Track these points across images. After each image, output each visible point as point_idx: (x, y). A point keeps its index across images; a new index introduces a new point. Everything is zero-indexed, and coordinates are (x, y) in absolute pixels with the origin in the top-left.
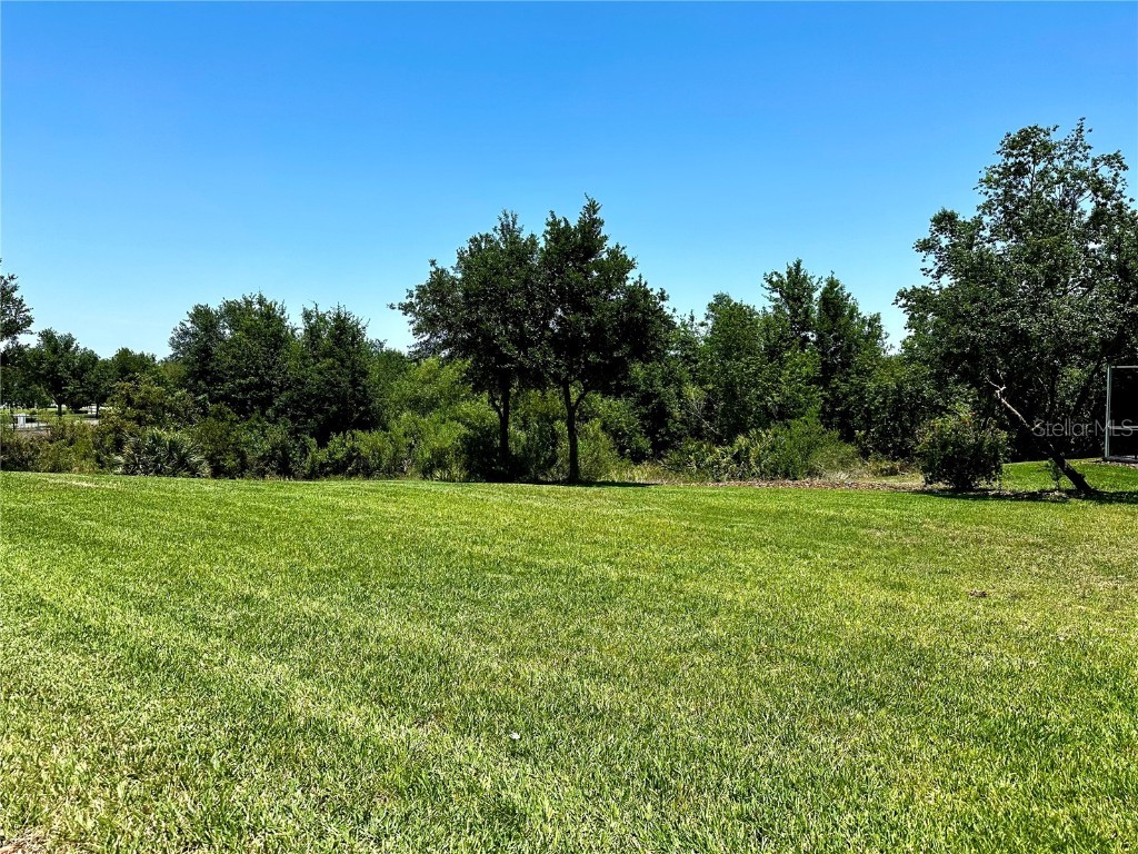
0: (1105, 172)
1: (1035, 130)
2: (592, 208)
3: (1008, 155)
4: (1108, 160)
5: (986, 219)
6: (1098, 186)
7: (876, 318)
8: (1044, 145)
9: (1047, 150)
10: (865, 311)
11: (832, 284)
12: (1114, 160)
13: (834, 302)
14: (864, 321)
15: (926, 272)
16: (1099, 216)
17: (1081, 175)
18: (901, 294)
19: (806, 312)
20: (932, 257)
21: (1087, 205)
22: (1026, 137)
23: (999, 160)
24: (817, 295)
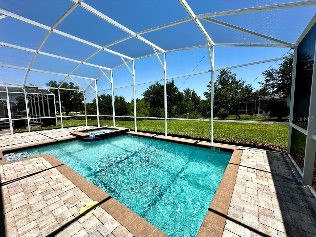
0: (233, 76)
1: (225, 70)
2: (173, 81)
3: (221, 73)
4: (234, 74)
5: (217, 82)
6: (232, 78)
7: (200, 96)
8: (225, 72)
9: (226, 73)
10: (198, 95)
11: (193, 91)
12: (235, 74)
13: (194, 94)
14: (198, 97)
15: (208, 90)
16: (232, 82)
17: (230, 76)
18: (204, 93)
19: (190, 96)
20: (209, 88)
21: (231, 80)
22: (223, 71)
23: (219, 74)
24: (191, 93)
